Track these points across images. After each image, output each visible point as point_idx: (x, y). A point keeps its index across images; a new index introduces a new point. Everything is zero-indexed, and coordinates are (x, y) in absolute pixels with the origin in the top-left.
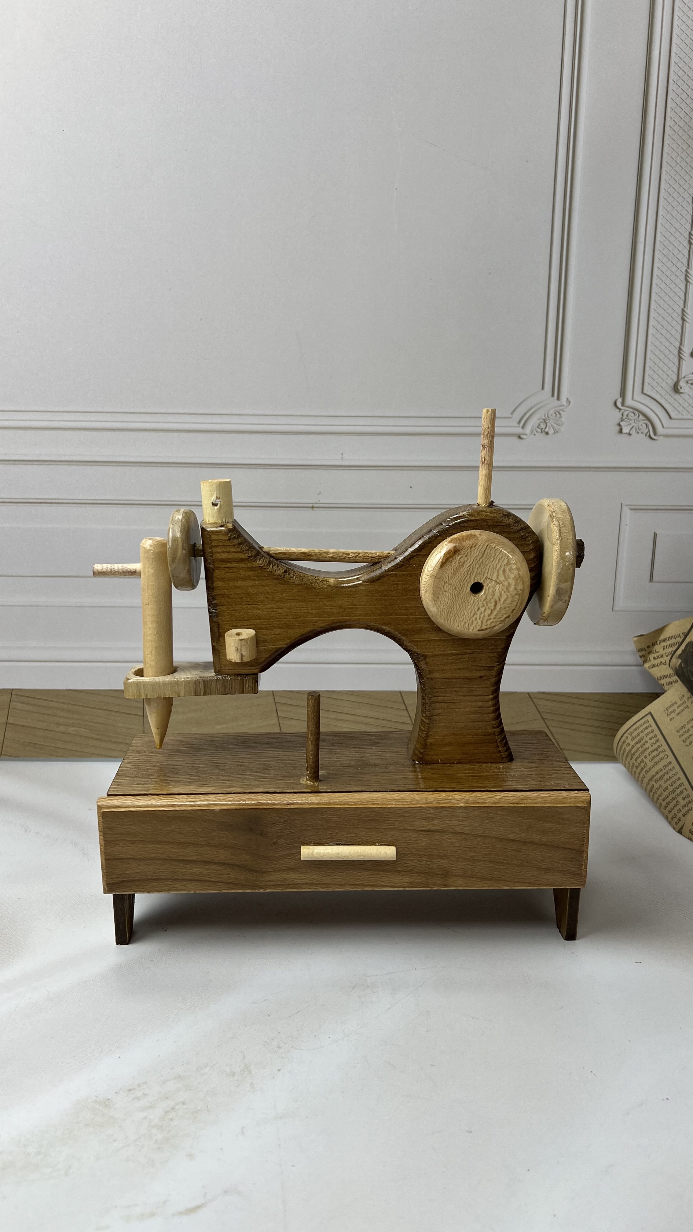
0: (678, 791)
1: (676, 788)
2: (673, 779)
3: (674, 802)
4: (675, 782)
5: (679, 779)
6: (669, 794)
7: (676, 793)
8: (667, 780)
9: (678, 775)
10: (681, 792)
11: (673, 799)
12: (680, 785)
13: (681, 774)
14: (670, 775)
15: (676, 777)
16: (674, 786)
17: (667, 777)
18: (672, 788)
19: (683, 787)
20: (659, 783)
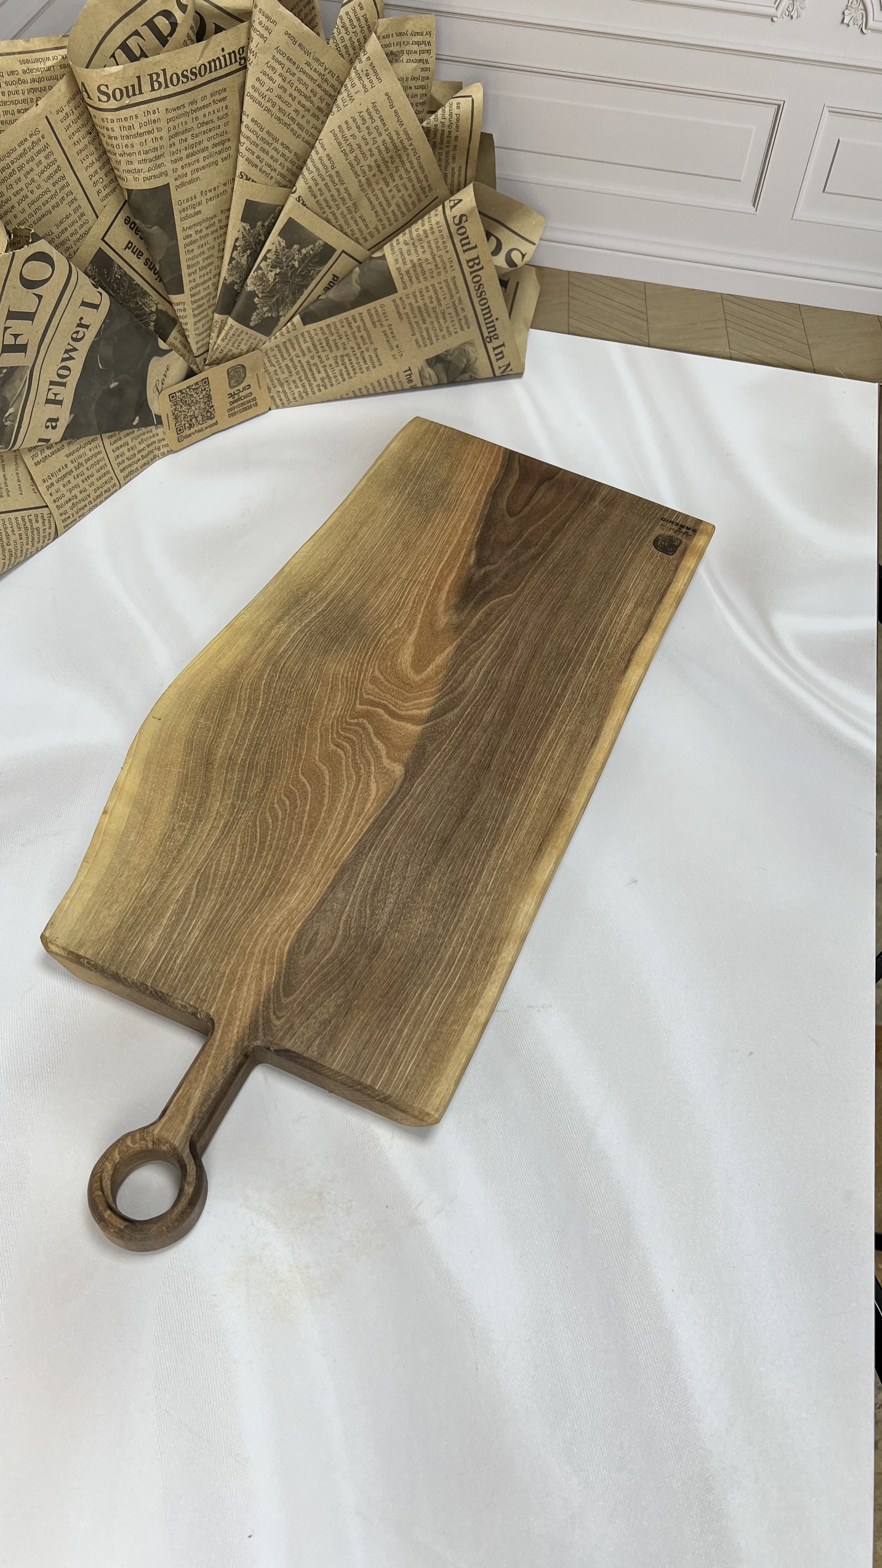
0: (28, 524)
1: (25, 525)
2: (15, 525)
3: (35, 532)
4: (18, 524)
5: (16, 518)
6: (27, 534)
7: (29, 527)
8: (13, 531)
9: (13, 518)
10: (30, 521)
11: (32, 532)
12: (23, 520)
13: (12, 516)
14: (9, 526)
15: (14, 521)
16: (22, 526)
17: (9, 530)
18: (23, 529)
19: (26, 518)
20: (12, 542)
